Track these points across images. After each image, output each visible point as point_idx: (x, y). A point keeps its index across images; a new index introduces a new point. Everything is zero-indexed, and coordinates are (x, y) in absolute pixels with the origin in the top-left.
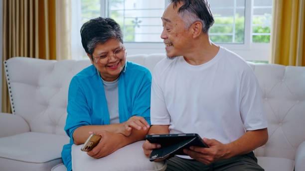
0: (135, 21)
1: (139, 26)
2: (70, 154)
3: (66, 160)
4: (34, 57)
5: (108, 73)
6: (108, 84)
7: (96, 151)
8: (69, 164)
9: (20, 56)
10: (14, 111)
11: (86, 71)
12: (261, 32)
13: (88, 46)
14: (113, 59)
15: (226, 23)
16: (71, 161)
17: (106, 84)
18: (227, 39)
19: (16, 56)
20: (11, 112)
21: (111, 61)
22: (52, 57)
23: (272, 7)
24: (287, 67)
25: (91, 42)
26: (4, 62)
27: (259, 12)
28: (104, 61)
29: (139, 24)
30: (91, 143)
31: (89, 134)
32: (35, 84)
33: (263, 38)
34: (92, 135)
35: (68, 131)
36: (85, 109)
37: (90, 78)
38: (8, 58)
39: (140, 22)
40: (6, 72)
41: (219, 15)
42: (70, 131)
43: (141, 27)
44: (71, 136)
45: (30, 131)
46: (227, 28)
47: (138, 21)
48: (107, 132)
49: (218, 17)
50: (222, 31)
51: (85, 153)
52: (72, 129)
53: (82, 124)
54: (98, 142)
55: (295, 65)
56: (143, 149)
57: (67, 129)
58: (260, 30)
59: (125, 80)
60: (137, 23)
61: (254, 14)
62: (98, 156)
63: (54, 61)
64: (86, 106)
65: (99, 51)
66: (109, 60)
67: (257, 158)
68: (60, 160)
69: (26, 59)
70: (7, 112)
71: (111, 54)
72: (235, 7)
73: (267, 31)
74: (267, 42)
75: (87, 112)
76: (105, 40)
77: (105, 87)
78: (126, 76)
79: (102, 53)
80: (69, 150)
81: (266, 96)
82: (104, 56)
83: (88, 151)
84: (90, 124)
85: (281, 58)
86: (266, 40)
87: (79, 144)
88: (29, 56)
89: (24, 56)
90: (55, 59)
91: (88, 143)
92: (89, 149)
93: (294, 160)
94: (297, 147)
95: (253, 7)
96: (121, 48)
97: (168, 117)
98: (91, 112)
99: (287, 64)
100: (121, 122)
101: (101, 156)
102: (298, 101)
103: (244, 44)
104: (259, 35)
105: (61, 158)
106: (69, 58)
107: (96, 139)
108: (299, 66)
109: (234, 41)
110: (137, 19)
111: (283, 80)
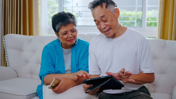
0: (78, 13)
1: (81, 16)
2: (42, 91)
3: (39, 94)
4: (20, 34)
5: (67, 44)
6: (65, 50)
7: (57, 88)
8: (41, 97)
9: (12, 33)
10: (9, 65)
11: (53, 43)
12: (150, 20)
13: (56, 27)
14: (70, 36)
15: (130, 15)
16: (42, 94)
17: (64, 51)
18: (130, 24)
19: (9, 33)
20: (6, 66)
21: (69, 37)
22: (31, 34)
23: (158, 6)
24: (167, 41)
25: (58, 25)
26: (3, 37)
27: (150, 9)
28: (65, 36)
29: (81, 15)
30: (54, 84)
31: (53, 79)
32: (21, 50)
33: (151, 24)
34: (54, 79)
35: (41, 77)
36: (51, 65)
37: (55, 47)
38: (5, 34)
39: (81, 14)
40: (4, 43)
41: (126, 10)
42: (42, 77)
43: (82, 17)
44: (43, 80)
45: (18, 77)
46: (131, 18)
47: (80, 13)
48: (63, 78)
49: (125, 11)
50: (128, 19)
51: (51, 90)
52: (43, 76)
53: (49, 73)
54: (58, 83)
55: (171, 40)
56: (83, 88)
57: (40, 76)
58: (150, 19)
59: (75, 49)
60: (79, 14)
61: (148, 10)
62: (58, 92)
63: (31, 36)
64: (52, 63)
65: (62, 30)
66: (68, 36)
67: (150, 93)
68: (36, 94)
69: (15, 35)
70: (4, 66)
71: (70, 33)
72: (137, 6)
73: (154, 20)
74: (153, 26)
75: (52, 66)
76: (67, 24)
77: (63, 52)
78: (77, 46)
79: (64, 32)
80: (41, 88)
81: (155, 58)
82: (66, 33)
83: (52, 89)
84: (53, 73)
85: (163, 36)
86: (153, 25)
87: (47, 84)
88: (17, 33)
89: (14, 33)
90: (32, 35)
91: (52, 84)
92: (53, 87)
93: (171, 95)
94: (173, 87)
95: (147, 6)
96: (75, 29)
97: (99, 70)
98: (54, 66)
99: (167, 39)
100: (72, 72)
101: (60, 92)
102: (173, 61)
103: (142, 27)
104: (149, 22)
105: (36, 93)
106: (40, 35)
107: (57, 82)
108: (174, 40)
109: (136, 25)
110: (79, 12)
111: (165, 48)
